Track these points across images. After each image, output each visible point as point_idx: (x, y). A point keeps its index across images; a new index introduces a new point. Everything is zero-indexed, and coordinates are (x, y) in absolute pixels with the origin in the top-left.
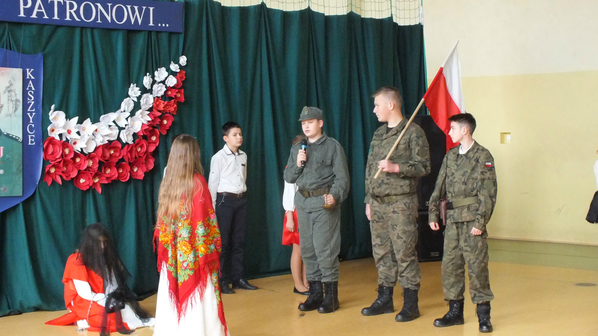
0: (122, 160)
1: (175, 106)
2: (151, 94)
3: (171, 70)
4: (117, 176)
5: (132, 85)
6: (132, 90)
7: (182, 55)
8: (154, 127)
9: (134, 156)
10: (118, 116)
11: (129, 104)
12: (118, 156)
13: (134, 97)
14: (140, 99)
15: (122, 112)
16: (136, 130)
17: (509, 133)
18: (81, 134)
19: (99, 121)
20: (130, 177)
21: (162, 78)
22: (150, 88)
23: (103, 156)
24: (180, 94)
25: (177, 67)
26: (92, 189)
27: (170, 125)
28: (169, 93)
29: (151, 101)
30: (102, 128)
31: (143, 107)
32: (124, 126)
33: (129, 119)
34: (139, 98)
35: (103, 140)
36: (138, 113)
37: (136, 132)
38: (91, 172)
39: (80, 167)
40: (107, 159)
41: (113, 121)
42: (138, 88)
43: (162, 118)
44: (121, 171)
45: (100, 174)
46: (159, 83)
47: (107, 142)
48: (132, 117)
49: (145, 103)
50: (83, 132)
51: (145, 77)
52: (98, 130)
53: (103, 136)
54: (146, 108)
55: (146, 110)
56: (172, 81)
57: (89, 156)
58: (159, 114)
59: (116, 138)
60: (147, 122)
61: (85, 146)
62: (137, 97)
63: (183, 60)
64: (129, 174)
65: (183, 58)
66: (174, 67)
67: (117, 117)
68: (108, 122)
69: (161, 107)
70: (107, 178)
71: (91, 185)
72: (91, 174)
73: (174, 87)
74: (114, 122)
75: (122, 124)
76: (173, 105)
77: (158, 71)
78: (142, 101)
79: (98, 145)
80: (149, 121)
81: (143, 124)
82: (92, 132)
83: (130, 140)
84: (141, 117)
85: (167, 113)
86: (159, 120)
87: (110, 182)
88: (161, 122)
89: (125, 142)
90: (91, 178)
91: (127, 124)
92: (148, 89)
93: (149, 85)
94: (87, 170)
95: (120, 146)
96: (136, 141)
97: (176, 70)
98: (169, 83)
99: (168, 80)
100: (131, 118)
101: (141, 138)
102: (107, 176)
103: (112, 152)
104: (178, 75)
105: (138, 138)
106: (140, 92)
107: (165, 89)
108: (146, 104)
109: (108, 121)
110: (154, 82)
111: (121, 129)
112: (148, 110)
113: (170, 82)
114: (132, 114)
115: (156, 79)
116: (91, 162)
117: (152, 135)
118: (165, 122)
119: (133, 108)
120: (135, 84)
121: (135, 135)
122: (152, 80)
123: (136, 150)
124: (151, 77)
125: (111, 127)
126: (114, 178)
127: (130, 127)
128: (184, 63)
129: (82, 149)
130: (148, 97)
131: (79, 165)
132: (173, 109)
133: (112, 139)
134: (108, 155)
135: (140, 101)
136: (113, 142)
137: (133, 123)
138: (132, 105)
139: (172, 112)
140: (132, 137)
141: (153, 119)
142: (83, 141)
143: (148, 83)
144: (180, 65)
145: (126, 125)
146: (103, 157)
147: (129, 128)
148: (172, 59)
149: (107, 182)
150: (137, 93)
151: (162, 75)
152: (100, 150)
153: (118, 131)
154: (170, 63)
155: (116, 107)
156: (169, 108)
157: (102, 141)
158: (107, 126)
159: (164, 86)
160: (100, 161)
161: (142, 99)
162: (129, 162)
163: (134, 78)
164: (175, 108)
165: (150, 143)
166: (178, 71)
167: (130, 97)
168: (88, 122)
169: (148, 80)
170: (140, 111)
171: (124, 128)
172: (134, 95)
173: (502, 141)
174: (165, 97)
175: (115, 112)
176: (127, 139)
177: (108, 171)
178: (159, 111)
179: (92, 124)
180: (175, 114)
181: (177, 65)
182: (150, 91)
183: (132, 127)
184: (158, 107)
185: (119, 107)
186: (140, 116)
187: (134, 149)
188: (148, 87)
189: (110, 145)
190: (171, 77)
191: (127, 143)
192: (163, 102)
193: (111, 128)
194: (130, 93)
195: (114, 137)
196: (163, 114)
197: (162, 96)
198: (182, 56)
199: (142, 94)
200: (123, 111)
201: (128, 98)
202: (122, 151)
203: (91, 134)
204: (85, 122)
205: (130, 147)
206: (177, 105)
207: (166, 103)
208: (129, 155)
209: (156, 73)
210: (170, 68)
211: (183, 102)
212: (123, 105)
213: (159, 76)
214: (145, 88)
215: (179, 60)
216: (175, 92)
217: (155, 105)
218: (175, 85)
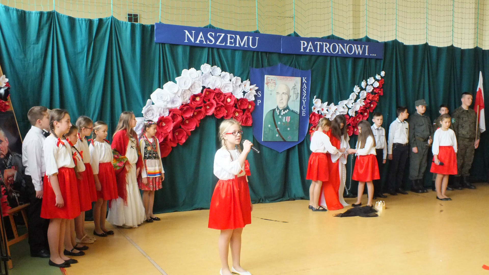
0: (349, 125)
1: (378, 97)
2: (366, 91)
3: (376, 78)
5: (356, 86)
6: (356, 89)
7: (383, 70)
8: (366, 108)
9: (355, 123)
10: (348, 102)
11: (354, 96)
18: (328, 111)
19: (338, 104)
20: (353, 133)
21: (372, 83)
24: (380, 91)
27: (375, 107)
28: (375, 90)
29: (365, 95)
30: (340, 108)
31: (361, 98)
32: (351, 107)
33: (353, 104)
34: (359, 93)
36: (358, 101)
37: (357, 110)
42: (359, 88)
43: (370, 103)
46: (370, 85)
48: (355, 103)
49: (362, 95)
50: (330, 110)
51: (362, 82)
52: (337, 109)
54: (363, 98)
56: (377, 84)
58: (370, 101)
59: (346, 113)
61: (331, 117)
64: (352, 132)
65: (383, 72)
66: (378, 77)
68: (343, 105)
69: (371, 98)
73: (377, 88)
74: (346, 105)
75: (350, 106)
78: (361, 95)
80: (364, 105)
81: (361, 106)
83: (354, 115)
84: (360, 103)
85: (373, 101)
86: (369, 104)
88: (370, 106)
91: (352, 106)
95: (348, 117)
96: (357, 115)
98: (375, 85)
101: (360, 114)
104: (380, 81)
105: (358, 113)
106: (360, 90)
107: (373, 89)
110: (367, 85)
111: (349, 109)
112: (363, 99)
114: (355, 101)
115: (368, 83)
117: (365, 112)
118: (372, 106)
119: (356, 98)
120: (357, 86)
121: (356, 112)
123: (357, 120)
124: (366, 82)
127: (354, 107)
130: (363, 93)
132: (376, 99)
138: (355, 96)
141: (366, 104)
142: (330, 114)
143: (364, 85)
144: (381, 76)
145: (352, 107)
148: (377, 73)
150: (358, 90)
151: (372, 81)
153: (347, 110)
154: (376, 75)
155: (347, 98)
156: (374, 98)
158: (342, 107)
159: (373, 87)
161: (361, 93)
162: (353, 126)
163: (357, 82)
164: (378, 99)
165: (364, 116)
166: (380, 79)
168: (332, 105)
169: (364, 84)
170: (359, 100)
171: (351, 109)
172: (356, 91)
174: (373, 92)
175: (346, 100)
176: (352, 114)
178: (370, 100)
179: (335, 106)
180: (378, 101)
181: (379, 76)
182: (365, 89)
183: (355, 107)
184: (369, 98)
185: (348, 98)
186: (359, 102)
187: (356, 119)
188: (364, 87)
190: (376, 82)
191: (352, 116)
192: (371, 95)
193: (344, 108)
194: (354, 90)
196: (371, 101)
197: (371, 92)
199: (361, 91)
200: (350, 99)
201: (353, 93)
202: (349, 120)
203: (334, 111)
204: (331, 105)
205: (353, 118)
206: (379, 97)
207: (373, 95)
208: (353, 122)
209: (368, 80)
210: (375, 77)
211: (382, 95)
212: (351, 96)
213: (370, 81)
214: (362, 88)
215: (381, 73)
216: (378, 90)
217: (367, 97)
218: (378, 86)
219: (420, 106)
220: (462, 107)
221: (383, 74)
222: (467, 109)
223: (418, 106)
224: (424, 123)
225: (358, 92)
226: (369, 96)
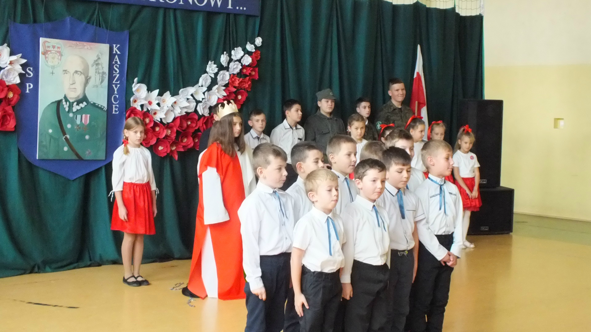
0: (198, 130)
2: (228, 71)
3: (247, 50)
4: (192, 145)
5: (210, 62)
6: (210, 67)
7: (258, 36)
10: (195, 90)
11: (207, 79)
12: (195, 127)
13: (212, 73)
14: (217, 75)
15: (199, 87)
16: (212, 104)
17: (562, 119)
18: (161, 106)
19: (178, 94)
21: (238, 57)
22: (227, 66)
23: (181, 126)
24: (254, 72)
26: (170, 156)
27: (244, 101)
28: (245, 71)
29: (227, 77)
30: (181, 100)
31: (219, 83)
32: (201, 100)
33: (206, 93)
34: (216, 74)
35: (181, 112)
36: (215, 88)
38: (170, 141)
39: (159, 136)
40: (184, 129)
41: (191, 94)
42: (215, 66)
43: (237, 93)
44: (197, 141)
45: (177, 143)
46: (236, 61)
47: (185, 114)
48: (209, 92)
49: (221, 79)
50: (163, 104)
51: (222, 56)
52: (177, 102)
53: (181, 108)
54: (223, 84)
55: (222, 86)
56: (248, 60)
57: (168, 126)
58: (235, 90)
59: (193, 110)
60: (223, 97)
61: (164, 116)
63: (259, 41)
65: (258, 39)
66: (250, 47)
67: (195, 91)
68: (187, 95)
69: (237, 83)
70: (184, 147)
71: (169, 152)
72: (169, 142)
73: (249, 66)
74: (192, 95)
75: (200, 97)
76: (248, 82)
77: (234, 50)
78: (219, 78)
79: (176, 116)
80: (224, 96)
82: (171, 104)
83: (206, 113)
85: (242, 89)
86: (234, 95)
87: (186, 150)
88: (236, 97)
89: (201, 114)
90: (169, 146)
91: (204, 97)
92: (224, 67)
93: (226, 62)
94: (165, 138)
95: (196, 117)
97: (251, 50)
98: (244, 61)
99: (244, 59)
102: (184, 144)
103: (189, 123)
104: (253, 54)
106: (217, 69)
107: (241, 67)
109: (186, 94)
110: (231, 60)
111: (198, 102)
112: (224, 86)
114: (209, 88)
115: (232, 57)
116: (169, 131)
118: (239, 97)
119: (210, 83)
120: (213, 62)
122: (228, 58)
124: (228, 56)
125: (189, 100)
126: (190, 147)
127: (206, 100)
128: (260, 44)
129: (161, 119)
130: (224, 74)
132: (247, 86)
133: (190, 111)
134: (185, 125)
135: (217, 77)
136: (191, 114)
137: (210, 97)
138: (209, 81)
139: (246, 88)
142: (163, 112)
143: (225, 61)
144: (255, 45)
145: (203, 99)
146: (181, 127)
147: (205, 101)
148: (248, 39)
149: (183, 150)
150: (214, 70)
151: (239, 54)
152: (178, 122)
153: (195, 104)
154: (246, 43)
155: (194, 82)
156: (243, 85)
157: (180, 112)
158: (185, 99)
159: (240, 64)
160: (177, 131)
161: (219, 75)
163: (212, 56)
166: (254, 50)
167: (208, 74)
168: (167, 94)
169: (225, 59)
170: (216, 86)
171: (201, 102)
172: (211, 72)
173: (556, 126)
174: (240, 74)
175: (193, 86)
176: (204, 112)
177: (185, 140)
178: (235, 87)
179: (171, 96)
180: (249, 90)
181: (253, 46)
182: (227, 69)
183: (209, 100)
184: (233, 83)
185: (197, 82)
186: (217, 91)
187: (210, 121)
188: (224, 64)
189: (187, 116)
190: (247, 56)
191: (203, 115)
192: (238, 79)
193: (188, 101)
194: (208, 70)
195: (192, 109)
196: (238, 90)
197: (238, 74)
199: (219, 71)
200: (200, 85)
201: (206, 74)
202: (198, 123)
203: (170, 106)
204: (165, 94)
205: (206, 119)
206: (251, 82)
207: (241, 80)
208: (205, 126)
209: (233, 52)
210: (246, 48)
211: (257, 79)
212: (201, 80)
213: (236, 55)
214: (222, 66)
215: (255, 41)
216: (250, 70)
217: (230, 81)
218: (250, 63)
219: (324, 101)
221: (258, 42)
222: (400, 107)
223: (320, 101)
224: (330, 130)
225: (215, 72)
226: (233, 80)
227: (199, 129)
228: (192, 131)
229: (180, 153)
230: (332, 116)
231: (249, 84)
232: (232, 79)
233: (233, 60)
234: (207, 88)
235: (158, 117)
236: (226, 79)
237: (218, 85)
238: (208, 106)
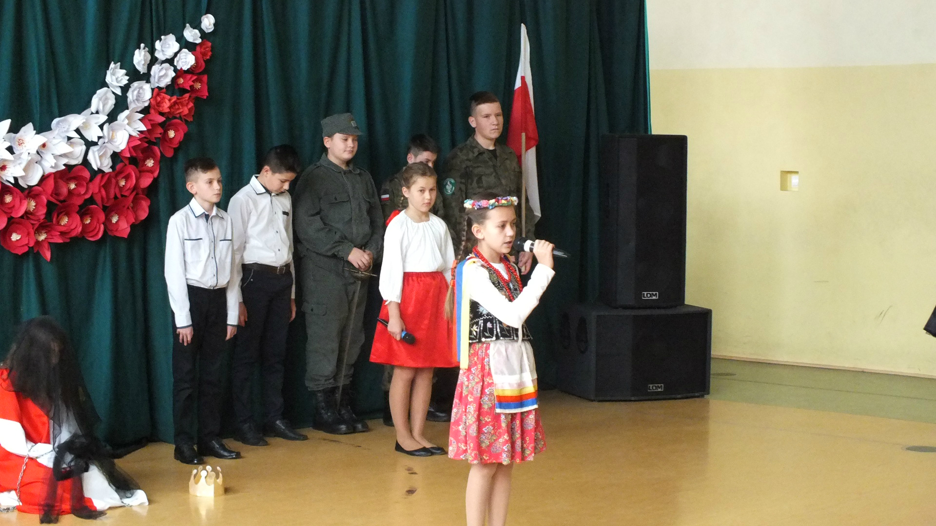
0: (91, 200)
1: (191, 105)
2: (148, 81)
3: (186, 40)
4: (80, 229)
5: (112, 65)
6: (113, 74)
7: (208, 12)
8: (151, 143)
9: (112, 195)
10: (84, 120)
11: (107, 99)
12: (84, 194)
13: (117, 87)
14: (127, 91)
15: (92, 113)
16: (118, 148)
17: (797, 172)
18: (15, 152)
19: (50, 129)
20: (105, 232)
21: (169, 54)
22: (146, 72)
23: (56, 192)
24: (200, 84)
25: (196, 34)
26: (34, 252)
27: (181, 140)
28: (181, 81)
29: (147, 95)
30: (55, 141)
31: (132, 106)
32: (96, 140)
33: (106, 127)
34: (125, 89)
35: (55, 164)
36: (122, 116)
37: (118, 151)
38: (33, 222)
39: (11, 213)
40: (62, 198)
41: (75, 129)
42: (124, 71)
43: (166, 127)
44: (88, 221)
45: (47, 226)
46: (163, 62)
47: (64, 167)
48: (111, 124)
49: (135, 98)
50: (19, 148)
51: (137, 52)
52: (48, 144)
53: (56, 157)
54: (138, 107)
55: (137, 112)
56: (187, 60)
57: (30, 193)
58: (161, 119)
59: (79, 161)
60: (139, 133)
61: (23, 174)
62: (121, 87)
63: (208, 22)
64: (102, 226)
65: (207, 18)
66: (191, 35)
67: (83, 123)
68: (67, 131)
69: (166, 106)
70: (63, 234)
71: (32, 244)
72: (33, 224)
73: (189, 71)
74: (78, 131)
75: (92, 134)
76: (187, 104)
77: (161, 40)
78: (131, 95)
79: (47, 173)
80: (141, 132)
81: (130, 136)
82: (36, 148)
83: (106, 165)
84: (128, 124)
85: (175, 118)
86: (160, 130)
87: (68, 241)
88: (165, 133)
89: (96, 169)
90: (32, 231)
91: (101, 135)
92: (142, 73)
93: (144, 65)
94: (25, 217)
95: (87, 174)
96: (118, 167)
97: (194, 40)
98: (180, 62)
99: (180, 57)
100: (109, 124)
101: (127, 162)
102: (63, 229)
103: (73, 186)
104: (198, 48)
105: (122, 161)
106: (127, 78)
107: (174, 74)
108: (137, 100)
109: (65, 129)
110: (154, 61)
111: (89, 144)
112: (140, 112)
113: (182, 60)
114: (112, 117)
115: (157, 55)
116: (33, 203)
117: (148, 158)
118: (172, 134)
119: (113, 106)
120: (119, 64)
121: (115, 156)
122: (149, 57)
123: (117, 183)
124: (148, 51)
125: (72, 140)
126: (74, 234)
127: (106, 141)
128: (210, 27)
129: (16, 179)
130: (141, 88)
131: (9, 208)
132: (185, 111)
133: (73, 162)
134: (64, 191)
135: (128, 95)
136: (75, 169)
137: (112, 134)
138: (112, 102)
139: (185, 116)
140: (110, 160)
141: (150, 127)
142: (19, 164)
143: (143, 62)
144: (201, 31)
145: (99, 138)
146: (56, 194)
147: (104, 143)
148: (187, 19)
149: (60, 241)
150: (122, 79)
151: (169, 47)
152: (51, 182)
153: (84, 148)
154: (184, 27)
155: (82, 105)
156: (179, 109)
157: (53, 165)
158: (64, 138)
159: (172, 68)
160: (49, 202)
161: (130, 90)
162: (103, 206)
163: (118, 53)
164: (189, 110)
165: (143, 171)
166: (199, 41)
167: (108, 87)
168: (28, 131)
169: (142, 57)
170: (126, 113)
171: (95, 144)
172: (115, 83)
173: (784, 187)
174: (173, 88)
175: (79, 113)
176: (101, 164)
177: (65, 221)
178: (162, 114)
179: (36, 134)
180: (190, 119)
181: (197, 31)
182: (146, 77)
183: (111, 141)
184: (159, 106)
185: (88, 105)
186: (126, 121)
187: (113, 181)
188: (141, 68)
189: (68, 173)
190: (185, 52)
191: (100, 171)
192: (169, 97)
193: (71, 142)
194: (109, 79)
195: (78, 158)
196: (168, 118)
197: (168, 87)
198: (206, 14)
199: (131, 81)
200: (94, 112)
201: (105, 89)
202: (91, 185)
203: (35, 152)
204: (23, 129)
205: (106, 178)
206: (194, 104)
207: (174, 99)
208: (104, 193)
209: (158, 44)
210: (183, 35)
211: (205, 97)
212: (95, 100)
213: (164, 49)
214: (136, 71)
215: (201, 22)
216: (192, 80)
217: (153, 102)
218: (192, 66)
219: (338, 137)
220: (474, 140)
221: (208, 24)
222: (491, 148)
223: (331, 136)
224: (351, 194)
225: (122, 85)
226: (159, 99)
227: (92, 197)
228: (79, 202)
229: (54, 247)
230: (351, 166)
231: (189, 107)
232: (156, 97)
233: (159, 61)
234: (108, 115)
235: (9, 174)
236: (145, 98)
237: (130, 110)
238: (110, 153)
